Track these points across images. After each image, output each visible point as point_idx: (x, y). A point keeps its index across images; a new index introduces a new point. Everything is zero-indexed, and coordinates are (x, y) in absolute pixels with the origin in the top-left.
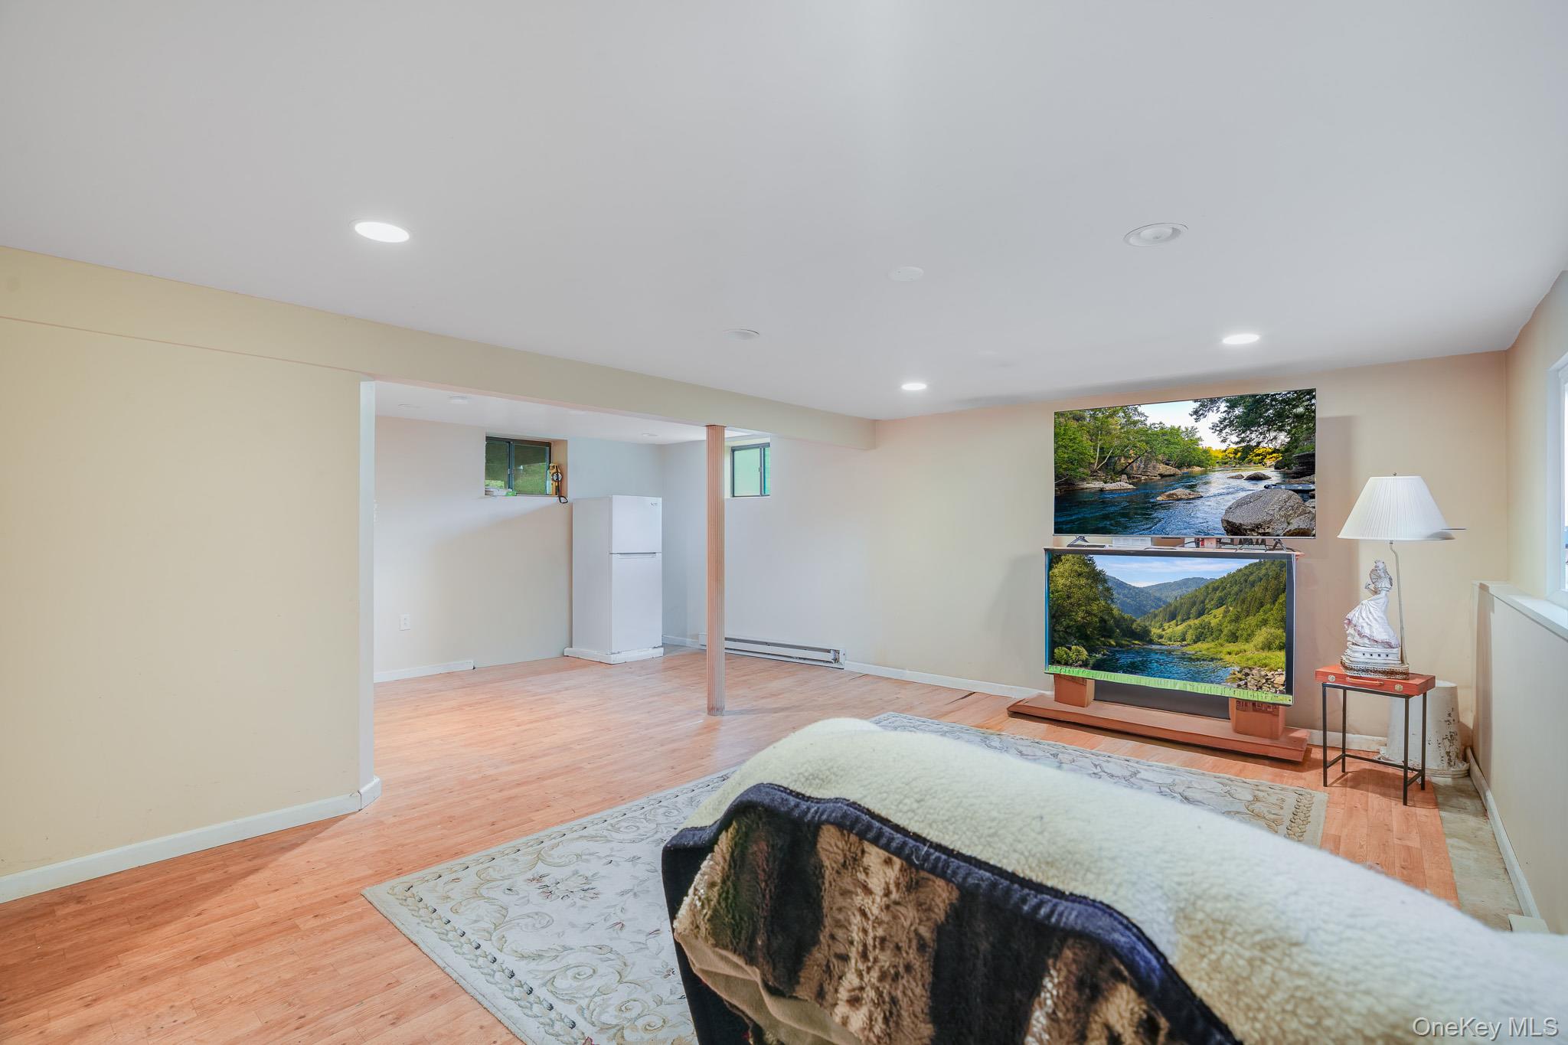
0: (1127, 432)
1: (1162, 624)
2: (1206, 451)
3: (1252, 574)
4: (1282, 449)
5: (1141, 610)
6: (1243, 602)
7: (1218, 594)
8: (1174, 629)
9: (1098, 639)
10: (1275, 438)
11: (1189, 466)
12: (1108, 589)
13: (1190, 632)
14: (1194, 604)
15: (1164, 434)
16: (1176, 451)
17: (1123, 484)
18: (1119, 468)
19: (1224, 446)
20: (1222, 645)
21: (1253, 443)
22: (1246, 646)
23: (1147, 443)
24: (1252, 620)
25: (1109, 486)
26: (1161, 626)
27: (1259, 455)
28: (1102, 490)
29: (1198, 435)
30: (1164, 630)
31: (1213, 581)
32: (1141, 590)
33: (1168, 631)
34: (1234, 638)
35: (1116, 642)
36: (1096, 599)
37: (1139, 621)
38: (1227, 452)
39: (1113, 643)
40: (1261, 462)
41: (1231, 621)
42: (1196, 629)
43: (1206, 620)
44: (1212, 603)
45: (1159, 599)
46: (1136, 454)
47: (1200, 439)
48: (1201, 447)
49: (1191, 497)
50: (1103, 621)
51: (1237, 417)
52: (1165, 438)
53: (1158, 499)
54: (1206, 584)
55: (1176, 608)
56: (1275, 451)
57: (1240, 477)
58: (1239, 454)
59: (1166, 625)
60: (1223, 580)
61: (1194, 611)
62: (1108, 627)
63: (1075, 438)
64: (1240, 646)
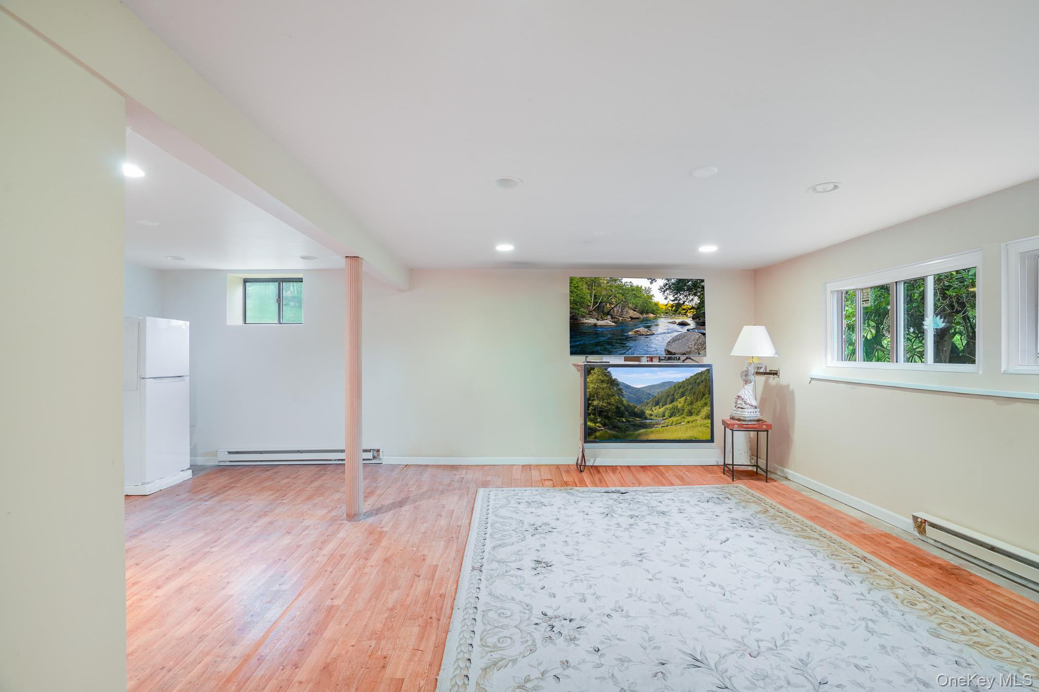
0: (611, 286)
1: (651, 408)
2: (656, 304)
3: (698, 378)
4: (696, 307)
5: (639, 400)
6: (694, 394)
7: (681, 390)
8: (658, 410)
9: (615, 419)
10: (692, 300)
11: (647, 313)
12: (620, 390)
13: (667, 411)
14: (668, 396)
15: (633, 290)
16: (640, 302)
17: (608, 322)
18: (606, 310)
19: (665, 302)
20: (684, 418)
21: (681, 302)
22: (697, 418)
23: (623, 295)
24: (699, 404)
25: (600, 323)
26: (651, 409)
27: (684, 309)
28: (595, 325)
29: (652, 293)
30: (653, 411)
31: (678, 383)
32: (639, 389)
33: (655, 412)
34: (690, 413)
35: (626, 420)
36: (613, 395)
37: (638, 407)
38: (668, 306)
39: (624, 420)
40: (685, 314)
41: (688, 405)
42: (670, 410)
43: (676, 405)
44: (678, 395)
45: (649, 394)
46: (616, 302)
47: (653, 296)
48: (653, 301)
49: (648, 333)
50: (617, 408)
51: (673, 284)
52: (633, 292)
53: (630, 333)
54: (675, 385)
55: (659, 398)
56: (693, 308)
57: (674, 323)
58: (674, 308)
59: (654, 408)
60: (683, 382)
61: (669, 400)
62: (621, 411)
63: (578, 287)
64: (694, 418)
